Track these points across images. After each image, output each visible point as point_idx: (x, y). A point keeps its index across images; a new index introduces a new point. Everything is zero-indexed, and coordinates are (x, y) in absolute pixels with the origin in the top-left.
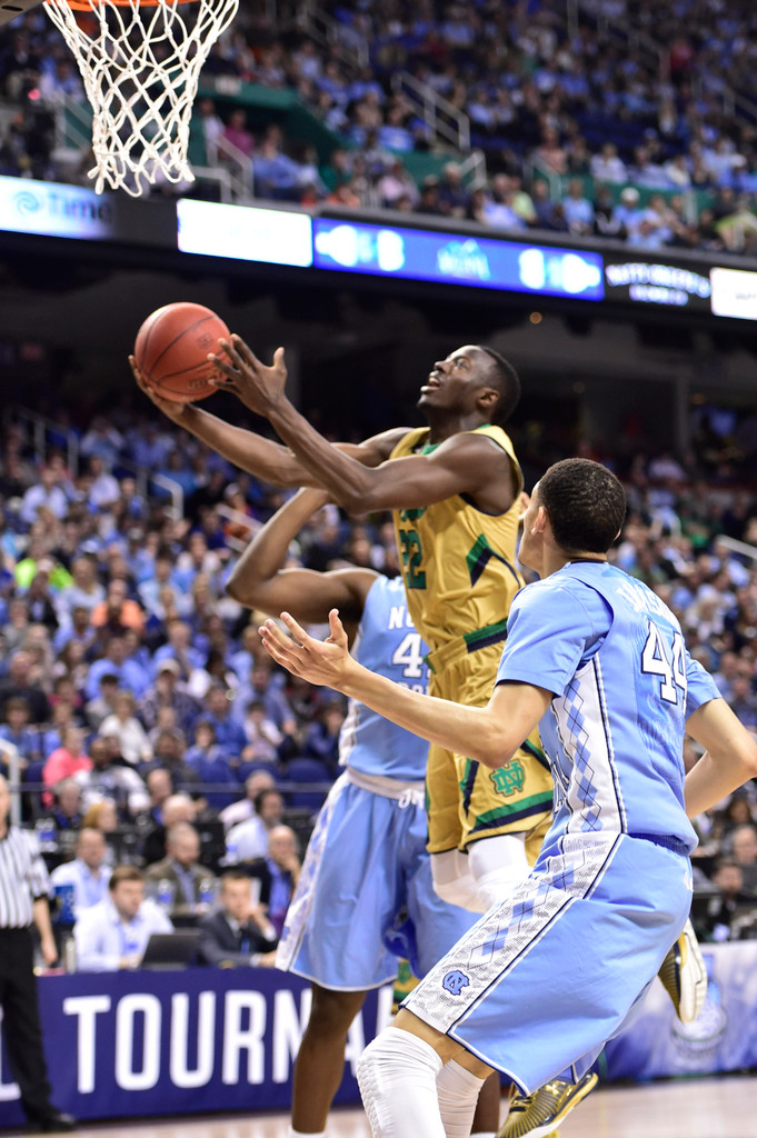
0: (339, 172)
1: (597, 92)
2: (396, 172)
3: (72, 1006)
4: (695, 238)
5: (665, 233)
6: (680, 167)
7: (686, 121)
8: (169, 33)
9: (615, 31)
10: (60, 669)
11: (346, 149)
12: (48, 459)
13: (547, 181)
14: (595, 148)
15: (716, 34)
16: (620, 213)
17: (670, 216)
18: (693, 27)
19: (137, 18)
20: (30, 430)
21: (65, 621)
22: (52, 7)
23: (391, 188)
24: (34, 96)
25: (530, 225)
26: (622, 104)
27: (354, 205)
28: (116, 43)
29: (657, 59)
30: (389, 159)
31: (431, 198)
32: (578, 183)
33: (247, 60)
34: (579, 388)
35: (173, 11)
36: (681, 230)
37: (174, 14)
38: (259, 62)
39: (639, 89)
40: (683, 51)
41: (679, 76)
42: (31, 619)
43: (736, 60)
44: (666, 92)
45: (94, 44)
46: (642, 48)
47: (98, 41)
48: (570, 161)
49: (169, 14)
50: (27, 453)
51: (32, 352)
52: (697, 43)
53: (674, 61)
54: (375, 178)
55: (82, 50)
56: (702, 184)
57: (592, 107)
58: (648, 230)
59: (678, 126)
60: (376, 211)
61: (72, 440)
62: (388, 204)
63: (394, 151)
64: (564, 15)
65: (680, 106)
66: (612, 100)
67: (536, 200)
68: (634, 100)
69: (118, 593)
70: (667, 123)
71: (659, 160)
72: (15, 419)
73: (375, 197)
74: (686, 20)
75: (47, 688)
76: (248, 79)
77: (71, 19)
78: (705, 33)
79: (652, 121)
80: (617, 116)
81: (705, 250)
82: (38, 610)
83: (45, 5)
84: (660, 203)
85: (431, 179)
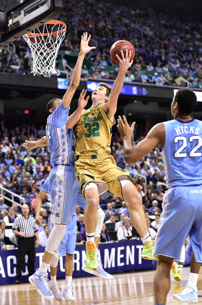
0: (92, 71)
1: (148, 52)
2: (104, 70)
3: (37, 255)
4: (170, 83)
5: (164, 82)
6: (166, 67)
7: (167, 57)
8: (50, 42)
9: (152, 38)
10: (33, 181)
11: (93, 66)
12: (30, 135)
13: (138, 71)
14: (147, 64)
15: (173, 38)
16: (153, 78)
17: (164, 78)
18: (168, 37)
19: (43, 39)
20: (27, 129)
21: (34, 170)
22: (24, 37)
23: (103, 74)
24: (26, 56)
25: (133, 81)
26: (153, 54)
27: (95, 78)
28: (38, 44)
29: (161, 44)
30: (103, 68)
31: (112, 75)
32: (144, 72)
33: (71, 47)
34: (146, 116)
35: (51, 37)
36: (167, 81)
37: (51, 38)
38: (74, 47)
39: (157, 50)
40: (167, 42)
41: (166, 47)
42: (27, 171)
43: (178, 43)
44: (163, 51)
45: (34, 44)
46: (157, 42)
47: (35, 43)
48: (142, 66)
49: (50, 38)
50: (26, 134)
51: (27, 112)
52: (169, 40)
53: (164, 44)
54: (100, 72)
55: (31, 46)
56: (171, 71)
57: (147, 54)
58: (160, 82)
59: (165, 58)
60: (100, 79)
61: (36, 131)
62: (103, 77)
63: (104, 66)
64: (140, 35)
65: (166, 54)
66: (151, 53)
67: (135, 75)
68: (156, 53)
69: (46, 164)
70: (163, 58)
71: (161, 66)
72: (23, 127)
73: (100, 76)
74: (167, 35)
75: (31, 185)
76: (71, 51)
77: (29, 39)
78: (171, 38)
79: (160, 58)
80: (152, 56)
81: (172, 85)
82: (28, 168)
83: (23, 36)
84: (162, 75)
85: (112, 72)
